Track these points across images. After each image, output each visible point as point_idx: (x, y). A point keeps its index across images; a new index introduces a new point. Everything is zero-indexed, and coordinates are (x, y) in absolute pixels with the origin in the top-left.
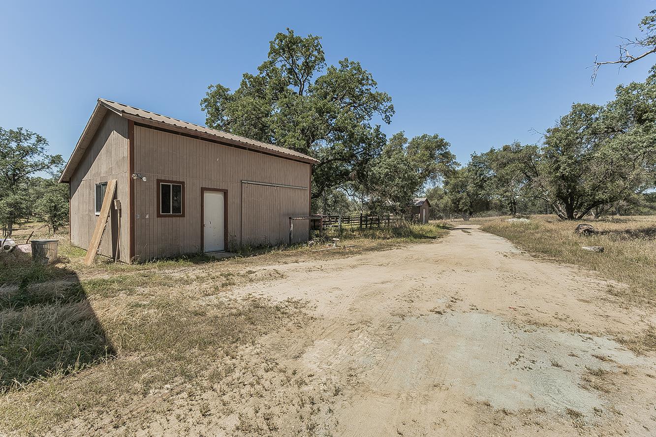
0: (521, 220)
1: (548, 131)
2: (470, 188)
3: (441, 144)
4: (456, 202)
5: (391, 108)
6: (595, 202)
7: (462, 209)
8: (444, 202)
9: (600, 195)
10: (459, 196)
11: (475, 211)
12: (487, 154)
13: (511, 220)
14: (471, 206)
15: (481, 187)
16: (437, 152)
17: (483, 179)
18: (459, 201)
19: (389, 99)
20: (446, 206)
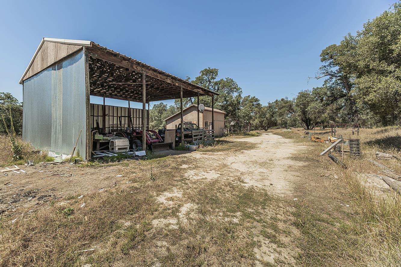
0: (288, 130)
1: (299, 93)
2: (268, 116)
3: (257, 100)
4: (261, 122)
5: (241, 91)
6: (317, 123)
7: (264, 125)
8: (256, 122)
9: (319, 120)
10: (263, 119)
11: (270, 127)
12: (275, 102)
13: (285, 130)
14: (268, 124)
15: (272, 116)
16: (255, 103)
17: (273, 113)
18: (263, 122)
19: (241, 89)
20: (256, 124)
